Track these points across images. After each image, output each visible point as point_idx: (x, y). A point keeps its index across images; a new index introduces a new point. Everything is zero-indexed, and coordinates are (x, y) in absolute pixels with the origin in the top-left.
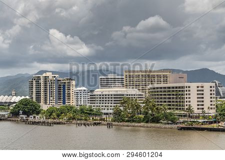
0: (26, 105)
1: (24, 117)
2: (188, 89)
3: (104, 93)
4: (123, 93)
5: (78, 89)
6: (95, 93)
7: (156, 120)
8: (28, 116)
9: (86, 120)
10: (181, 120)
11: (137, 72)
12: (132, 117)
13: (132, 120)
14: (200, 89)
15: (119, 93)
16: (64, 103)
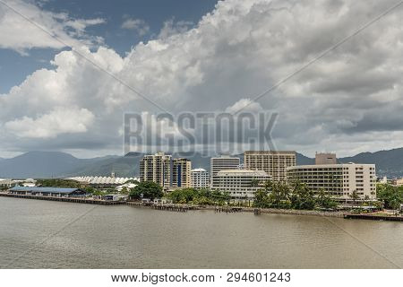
0: (148, 187)
1: (148, 200)
2: (346, 171)
3: (229, 175)
4: (251, 175)
5: (196, 170)
6: (218, 175)
7: (309, 206)
8: (152, 200)
9: (220, 205)
10: (341, 206)
11: (267, 152)
12: (277, 202)
13: (277, 205)
14: (358, 170)
15: (247, 175)
16: (179, 185)
